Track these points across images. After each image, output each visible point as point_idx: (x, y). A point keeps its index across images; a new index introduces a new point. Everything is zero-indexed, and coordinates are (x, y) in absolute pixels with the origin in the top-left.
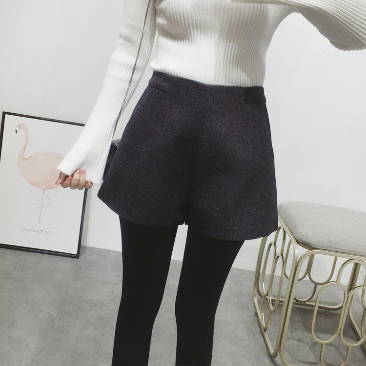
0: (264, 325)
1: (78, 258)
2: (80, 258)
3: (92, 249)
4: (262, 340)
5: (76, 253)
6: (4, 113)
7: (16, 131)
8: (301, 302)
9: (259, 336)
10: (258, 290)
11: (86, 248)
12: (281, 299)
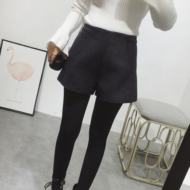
0: (122, 158)
1: (33, 116)
2: (34, 116)
3: (40, 113)
4: (121, 164)
5: (32, 114)
6: (3, 40)
7: (8, 50)
8: (141, 150)
9: (119, 163)
10: (121, 142)
11: (37, 112)
12: (131, 148)
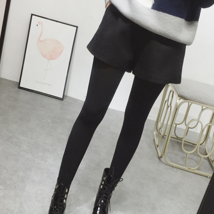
0: (157, 144)
1: (63, 100)
2: (64, 100)
3: (70, 97)
4: (156, 151)
5: (62, 97)
7: (37, 25)
8: (179, 138)
9: (154, 149)
11: (67, 96)
